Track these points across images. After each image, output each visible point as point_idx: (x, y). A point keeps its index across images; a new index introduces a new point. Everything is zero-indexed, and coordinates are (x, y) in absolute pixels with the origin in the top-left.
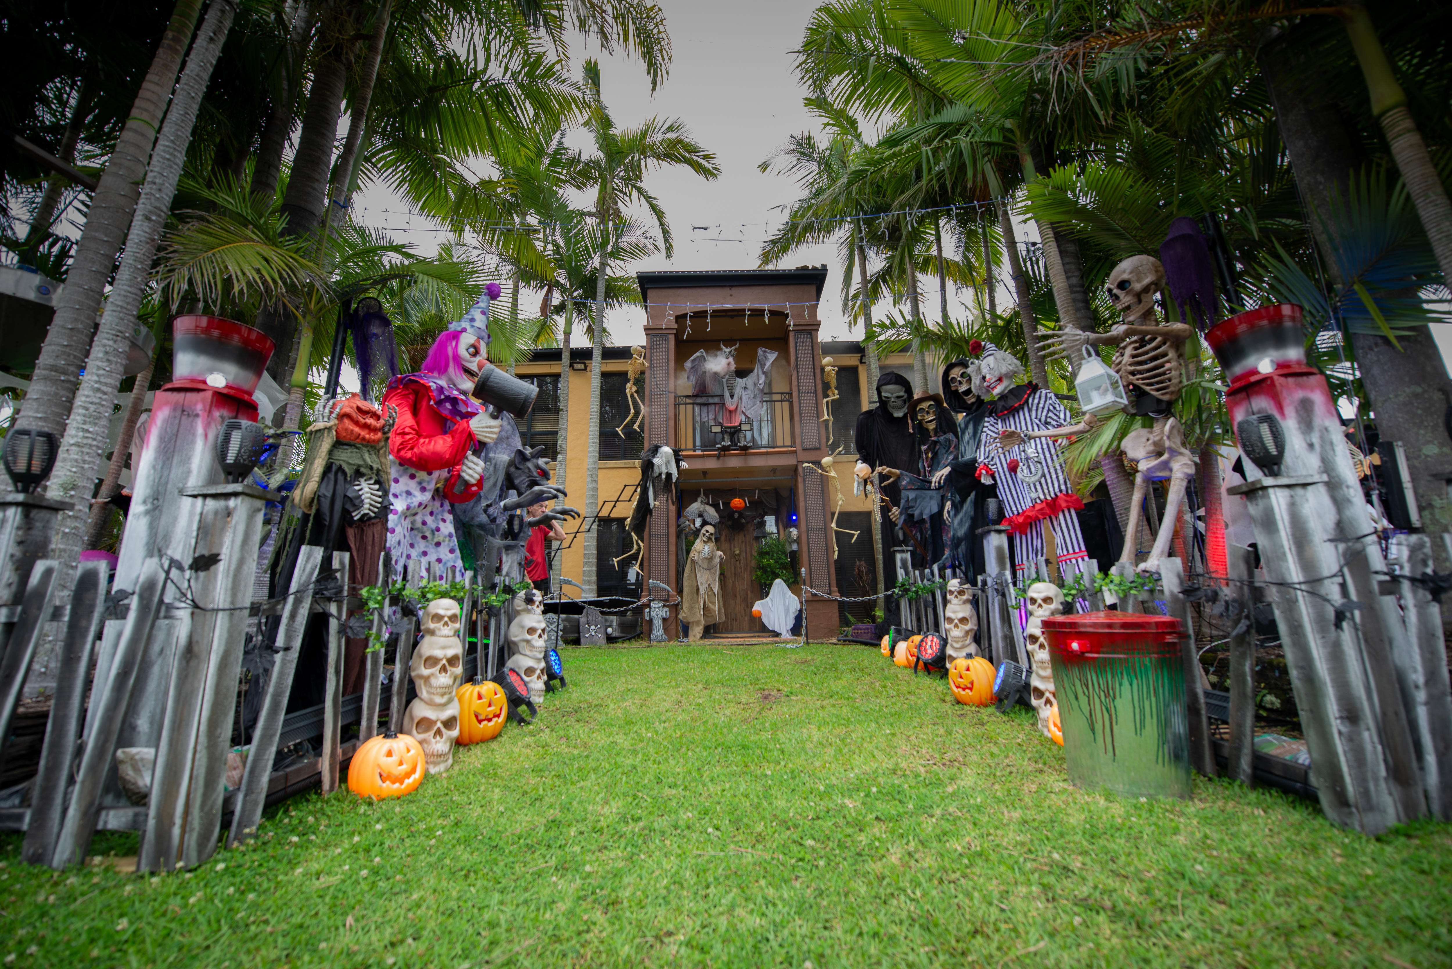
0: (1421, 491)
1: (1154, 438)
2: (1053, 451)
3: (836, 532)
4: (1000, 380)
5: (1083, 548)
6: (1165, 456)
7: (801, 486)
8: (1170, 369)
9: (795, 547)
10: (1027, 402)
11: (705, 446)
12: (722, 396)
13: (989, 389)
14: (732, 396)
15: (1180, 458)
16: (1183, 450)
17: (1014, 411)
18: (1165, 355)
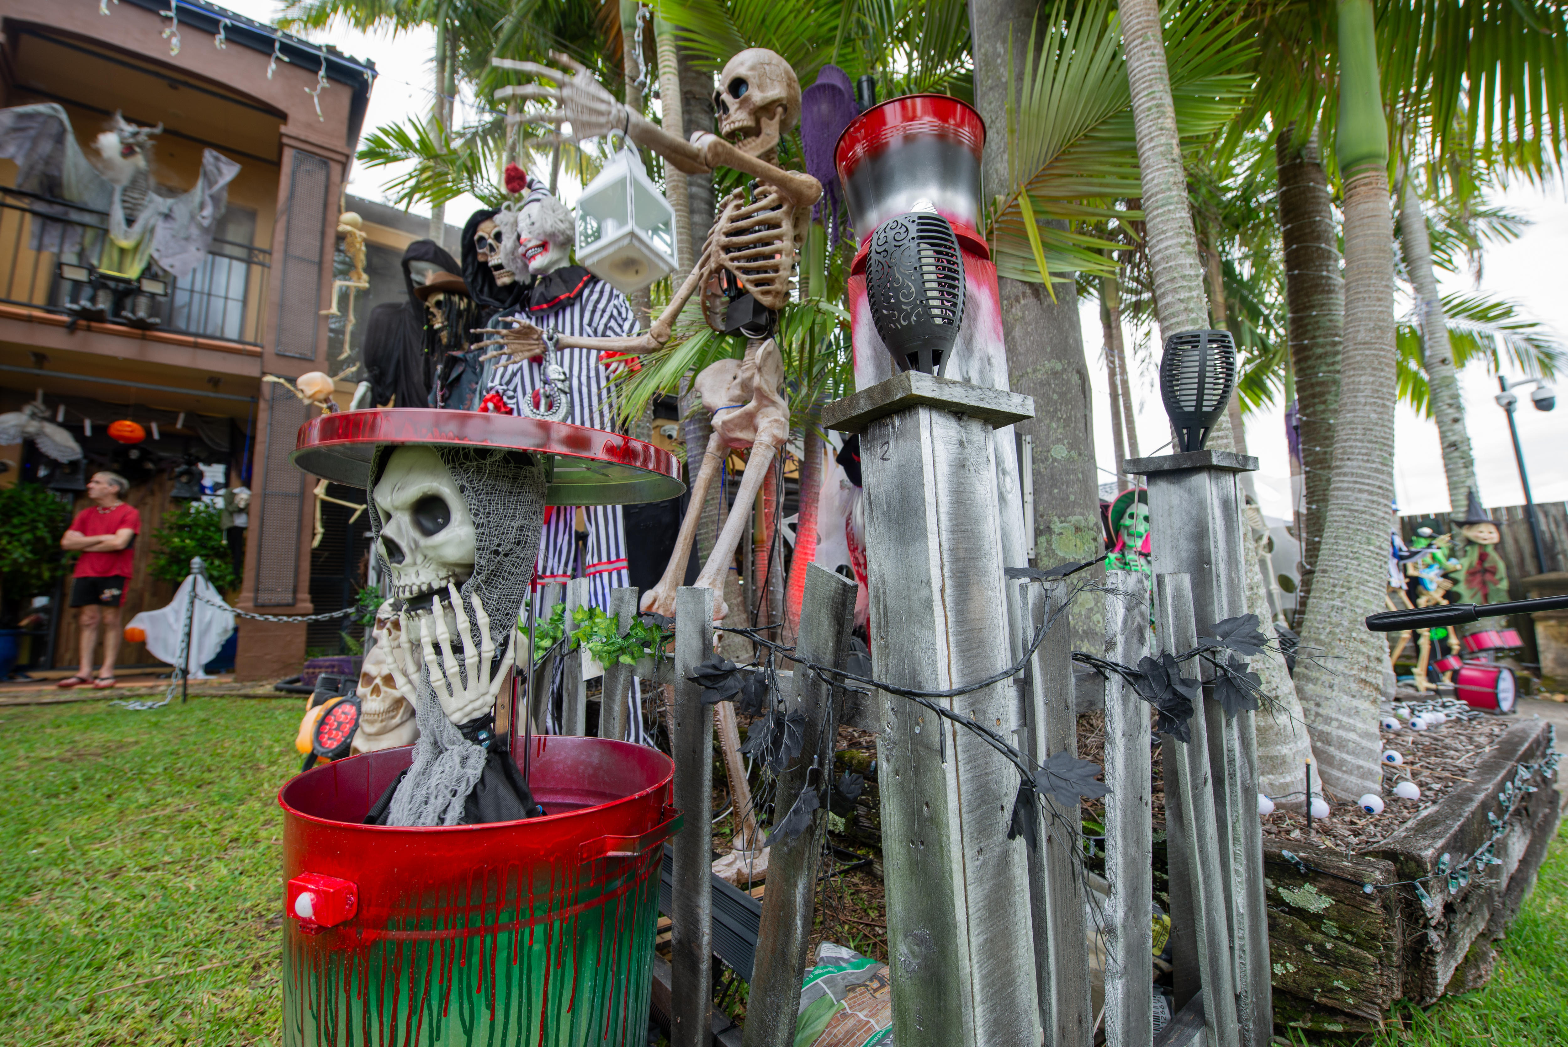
0: (1041, 508)
1: (742, 375)
2: (603, 383)
3: (324, 503)
4: (544, 246)
5: (623, 555)
6: (752, 405)
7: (263, 417)
8: (779, 252)
9: (240, 521)
10: (580, 294)
11: (52, 303)
12: (104, 215)
13: (526, 258)
14: (130, 222)
15: (771, 409)
16: (777, 398)
17: (557, 307)
18: (777, 226)
